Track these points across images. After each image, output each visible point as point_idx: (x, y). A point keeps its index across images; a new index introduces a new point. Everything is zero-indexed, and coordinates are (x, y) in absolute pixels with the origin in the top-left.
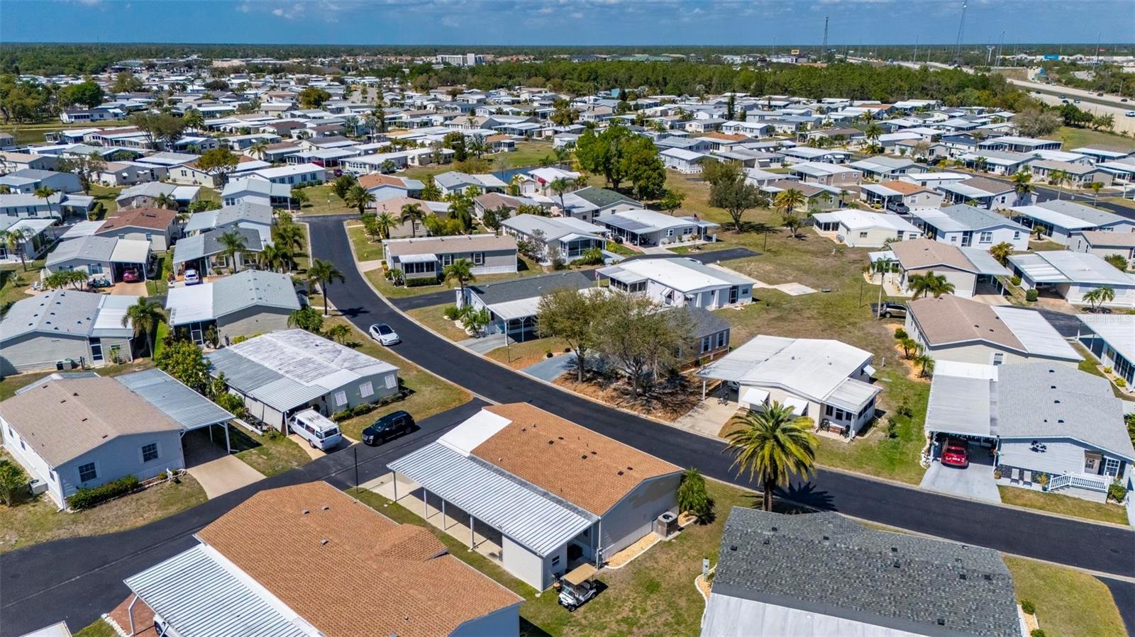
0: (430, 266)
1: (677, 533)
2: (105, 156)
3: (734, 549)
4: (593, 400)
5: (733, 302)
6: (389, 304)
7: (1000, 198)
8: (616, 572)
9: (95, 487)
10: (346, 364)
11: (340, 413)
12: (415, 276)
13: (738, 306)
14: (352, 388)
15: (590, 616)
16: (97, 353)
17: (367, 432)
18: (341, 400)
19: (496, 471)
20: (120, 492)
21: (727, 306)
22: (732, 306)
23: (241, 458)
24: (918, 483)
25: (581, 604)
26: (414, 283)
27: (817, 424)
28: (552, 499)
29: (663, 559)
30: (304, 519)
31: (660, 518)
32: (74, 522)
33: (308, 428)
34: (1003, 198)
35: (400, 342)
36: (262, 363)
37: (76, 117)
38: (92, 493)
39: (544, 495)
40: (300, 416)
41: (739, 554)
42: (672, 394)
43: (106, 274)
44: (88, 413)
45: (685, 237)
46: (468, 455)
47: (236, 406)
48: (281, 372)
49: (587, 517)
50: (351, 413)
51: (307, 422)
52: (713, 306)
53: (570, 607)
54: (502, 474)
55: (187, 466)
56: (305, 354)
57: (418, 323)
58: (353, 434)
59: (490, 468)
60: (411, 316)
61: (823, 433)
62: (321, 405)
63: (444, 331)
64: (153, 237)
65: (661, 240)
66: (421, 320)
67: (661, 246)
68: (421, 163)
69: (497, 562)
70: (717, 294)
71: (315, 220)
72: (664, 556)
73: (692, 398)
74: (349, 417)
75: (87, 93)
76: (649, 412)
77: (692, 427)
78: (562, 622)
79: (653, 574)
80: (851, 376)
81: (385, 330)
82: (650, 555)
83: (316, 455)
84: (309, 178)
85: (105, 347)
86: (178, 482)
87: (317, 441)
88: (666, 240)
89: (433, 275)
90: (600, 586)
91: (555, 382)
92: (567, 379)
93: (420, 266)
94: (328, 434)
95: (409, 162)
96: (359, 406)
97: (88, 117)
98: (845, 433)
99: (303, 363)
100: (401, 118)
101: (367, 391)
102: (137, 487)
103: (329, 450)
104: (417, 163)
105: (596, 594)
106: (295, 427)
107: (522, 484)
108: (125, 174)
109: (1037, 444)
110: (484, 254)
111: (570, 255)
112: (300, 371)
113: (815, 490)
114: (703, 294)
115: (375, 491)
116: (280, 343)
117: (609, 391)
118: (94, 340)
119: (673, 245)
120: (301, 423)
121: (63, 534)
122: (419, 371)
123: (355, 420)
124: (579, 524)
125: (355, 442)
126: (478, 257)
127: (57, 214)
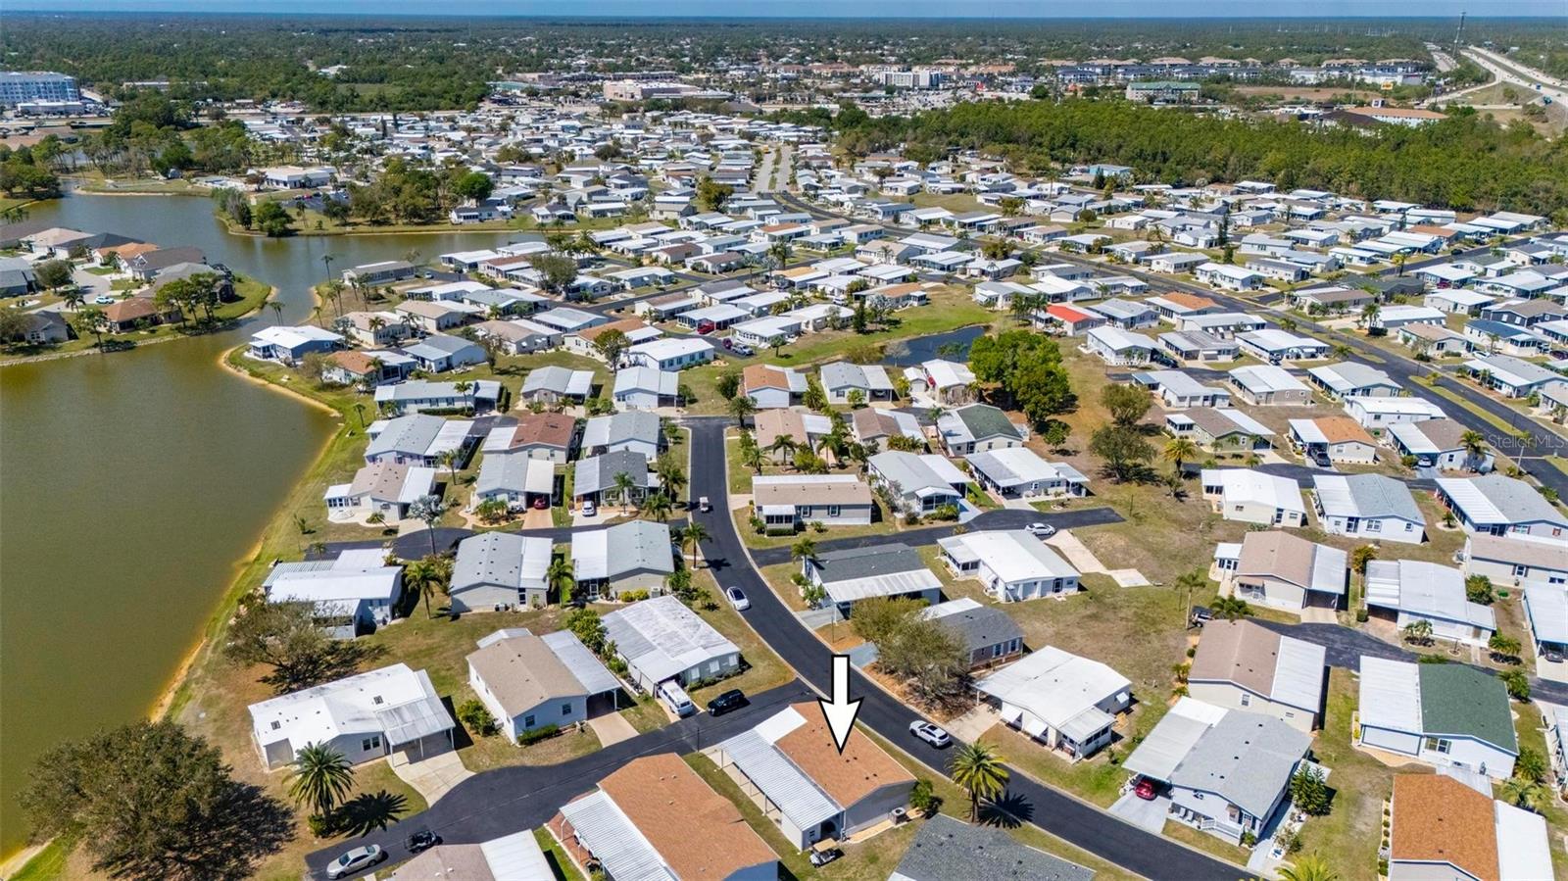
0: (788, 518)
1: (905, 823)
2: (504, 309)
3: (919, 846)
4: (889, 692)
5: (1057, 591)
6: (749, 556)
7: (1448, 455)
8: (853, 846)
9: (534, 731)
10: (702, 642)
11: (694, 684)
12: (774, 526)
13: (1060, 597)
14: (703, 666)
15: (827, 872)
16: (522, 598)
17: (711, 705)
18: (695, 675)
19: (788, 761)
20: (548, 736)
21: (1050, 595)
22: (1055, 595)
23: (623, 715)
24: (1106, 807)
25: (822, 864)
26: (773, 533)
27: (1054, 745)
28: (819, 790)
29: (888, 841)
30: (660, 784)
31: (894, 812)
32: (522, 754)
33: (670, 698)
34: (1452, 456)
35: (750, 607)
36: (642, 632)
37: (465, 217)
38: (533, 735)
39: (815, 785)
40: (665, 687)
41: (921, 850)
42: (954, 695)
43: (521, 502)
44: (529, 674)
45: (1051, 490)
46: (772, 744)
47: (621, 669)
48: (655, 644)
49: (838, 808)
50: (702, 684)
51: (669, 693)
52: (1035, 595)
53: (816, 865)
54: (791, 764)
55: (590, 717)
56: (673, 626)
57: (768, 584)
58: (701, 703)
59: (785, 758)
60: (766, 575)
61: (1058, 753)
62: (680, 679)
63: (788, 598)
64: (556, 452)
65: (1025, 493)
66: (771, 582)
67: (1024, 498)
68: (815, 329)
69: (778, 826)
70: (1039, 585)
71: (698, 424)
72: (889, 839)
73: (969, 702)
74: (700, 687)
75: (477, 187)
76: (929, 711)
77: (958, 731)
78: (809, 874)
79: (877, 851)
80: (1098, 705)
81: (738, 595)
82: (881, 837)
83: (674, 718)
84: (697, 358)
85: (528, 596)
86: (583, 731)
87: (675, 709)
88: (1030, 493)
89: (790, 526)
90: (838, 853)
91: (864, 669)
92: (875, 668)
93: (779, 519)
94: (683, 705)
95: (803, 327)
96: (708, 679)
97: (477, 217)
98: (1073, 754)
99: (671, 636)
100: (808, 233)
101: (715, 668)
102: (558, 733)
103: (684, 716)
104: (811, 328)
105: (834, 859)
106: (661, 693)
107: (802, 774)
108: (524, 344)
109: (1198, 793)
110: (840, 507)
111: (925, 509)
112: (668, 644)
113: (1025, 802)
114: (1025, 585)
115: (710, 757)
116: (656, 612)
117: (904, 687)
118: (522, 590)
119: (1038, 499)
120: (665, 693)
121: (515, 762)
122: (760, 643)
123: (704, 690)
124: (831, 811)
125: (702, 710)
126: (834, 510)
127: (470, 404)
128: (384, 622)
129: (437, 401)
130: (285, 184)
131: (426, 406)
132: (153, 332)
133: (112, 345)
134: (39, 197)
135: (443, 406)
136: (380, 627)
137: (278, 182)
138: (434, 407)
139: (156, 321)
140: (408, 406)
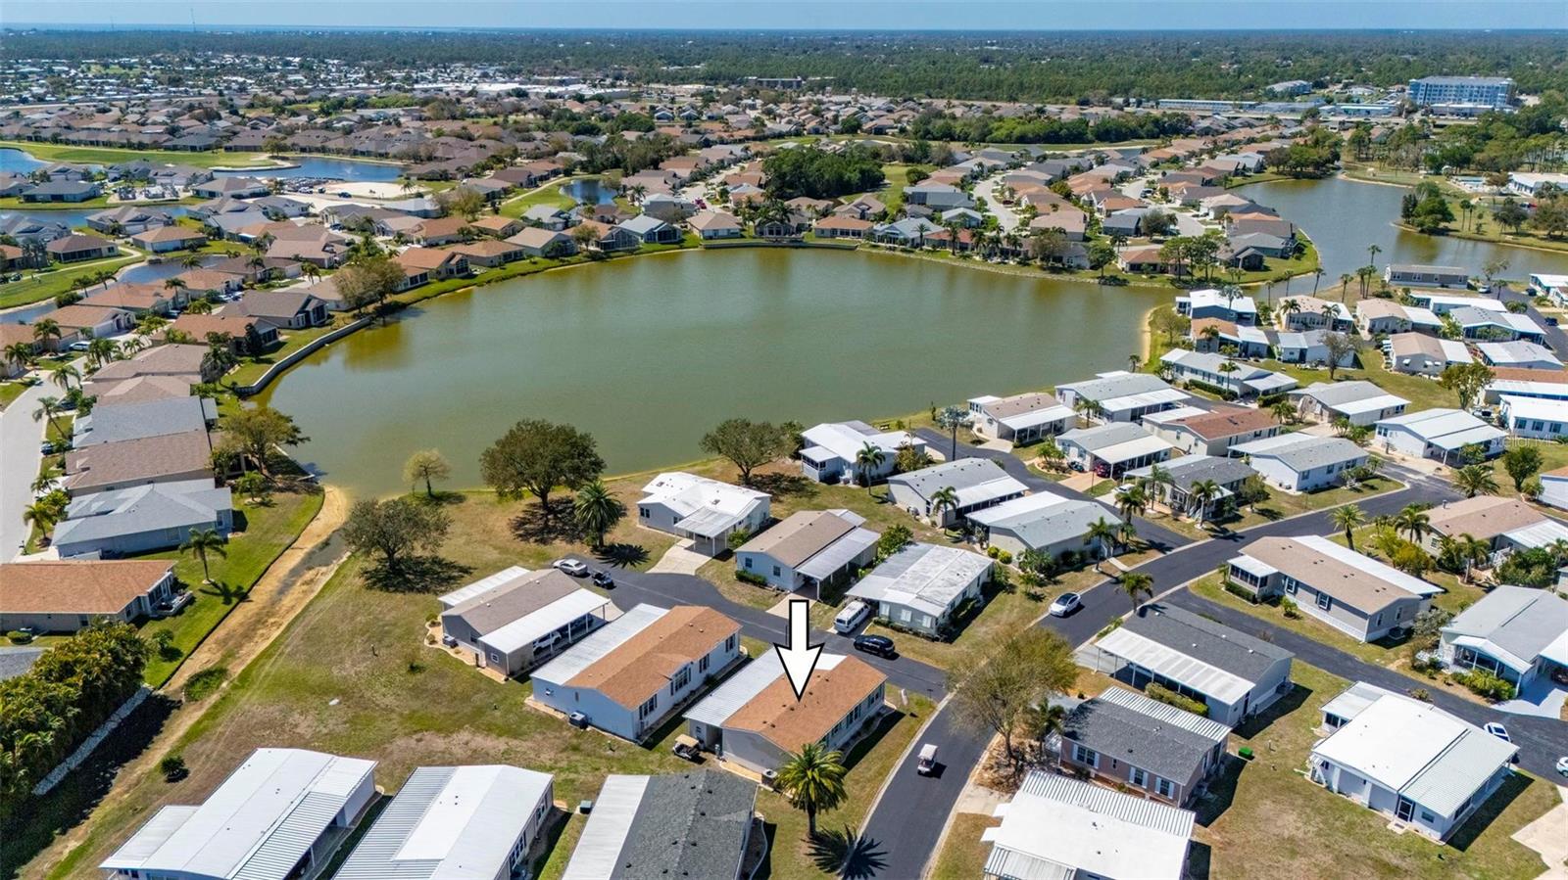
5: (1403, 817)
9: (749, 573)
12: (1237, 581)
13: (1400, 826)
18: (885, 611)
21: (1389, 814)
31: (767, 771)
32: (727, 583)
36: (916, 564)
38: (746, 575)
40: (856, 603)
43: (1087, 462)
48: (904, 575)
50: (889, 624)
51: (848, 609)
55: (796, 592)
59: (778, 679)
62: (870, 604)
64: (1200, 443)
74: (886, 625)
76: (988, 769)
86: (776, 595)
89: (1255, 590)
93: (1245, 575)
99: (920, 578)
101: (906, 616)
102: (763, 585)
111: (1457, 662)
112: (907, 581)
113: (876, 869)
121: (717, 584)
123: (884, 630)
124: (717, 722)
126: (1326, 601)
127: (1235, 388)
128: (847, 482)
129: (1209, 375)
130: (1531, 190)
131: (1199, 378)
132: (1151, 277)
133: (1115, 281)
134: (1297, 176)
135: (1213, 382)
136: (841, 484)
137: (1526, 187)
138: (1206, 381)
139: (1163, 271)
140: (1185, 373)
